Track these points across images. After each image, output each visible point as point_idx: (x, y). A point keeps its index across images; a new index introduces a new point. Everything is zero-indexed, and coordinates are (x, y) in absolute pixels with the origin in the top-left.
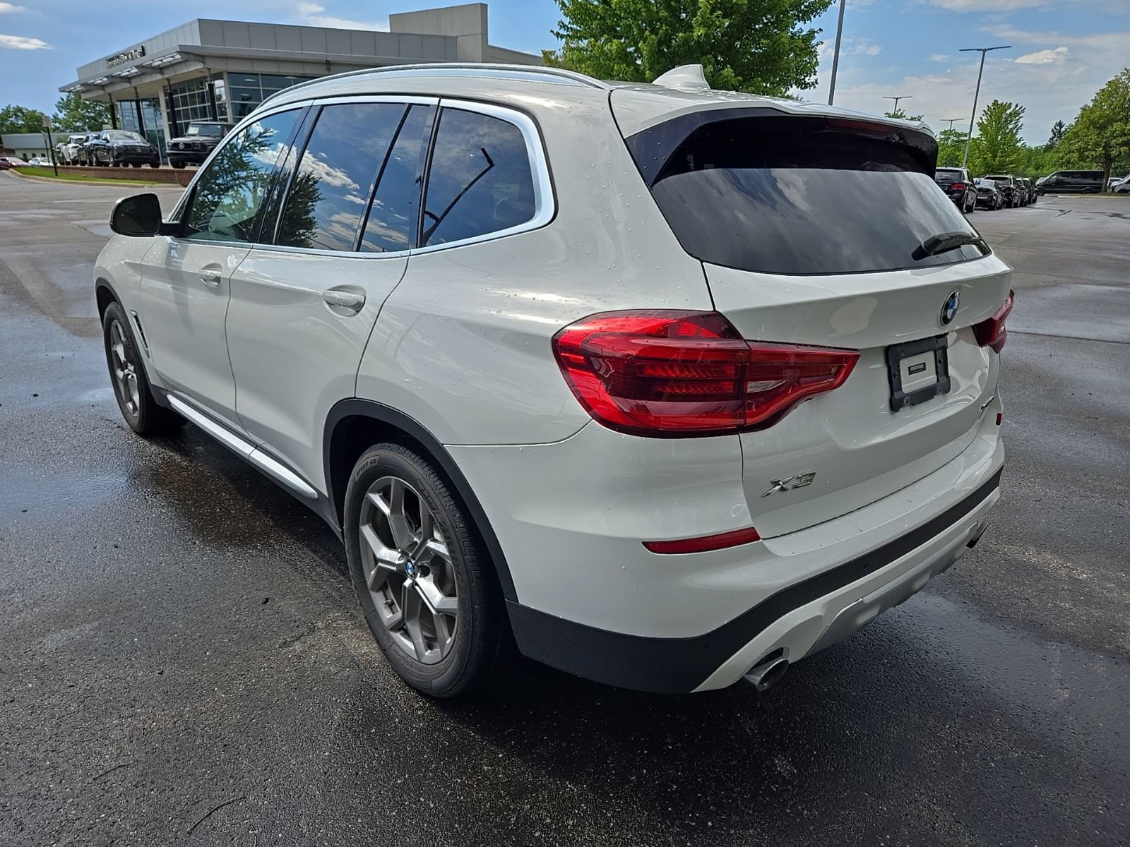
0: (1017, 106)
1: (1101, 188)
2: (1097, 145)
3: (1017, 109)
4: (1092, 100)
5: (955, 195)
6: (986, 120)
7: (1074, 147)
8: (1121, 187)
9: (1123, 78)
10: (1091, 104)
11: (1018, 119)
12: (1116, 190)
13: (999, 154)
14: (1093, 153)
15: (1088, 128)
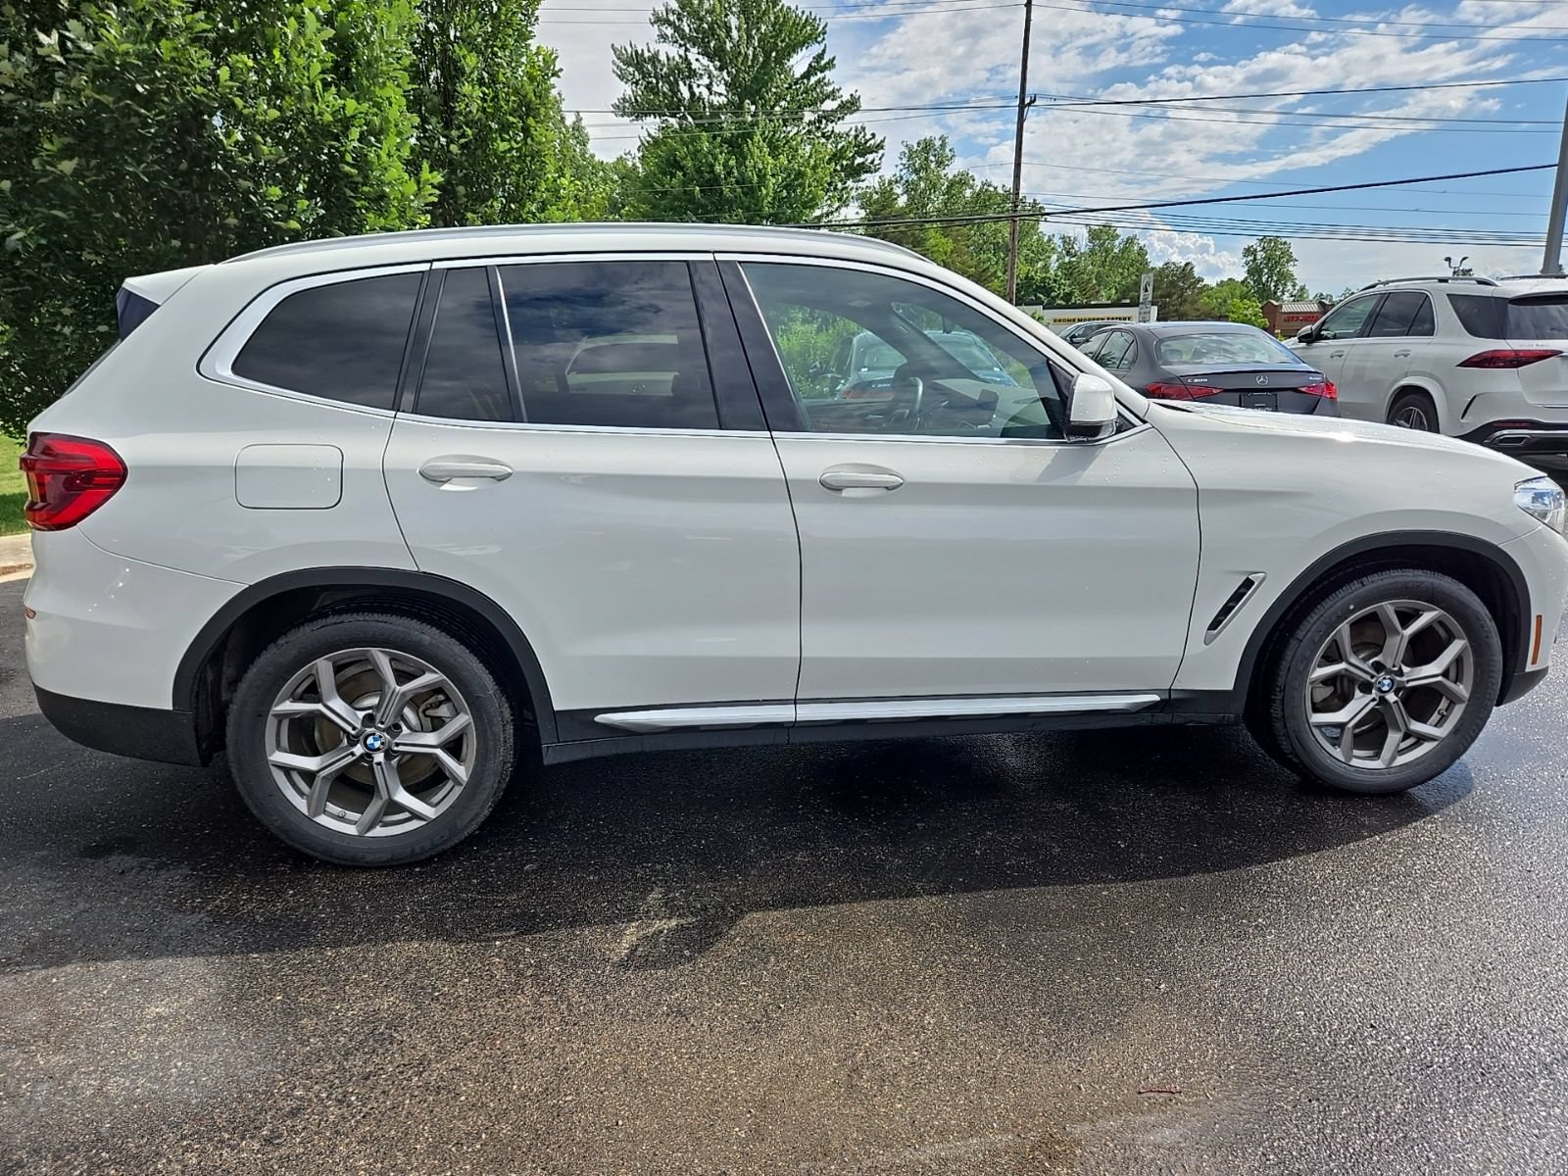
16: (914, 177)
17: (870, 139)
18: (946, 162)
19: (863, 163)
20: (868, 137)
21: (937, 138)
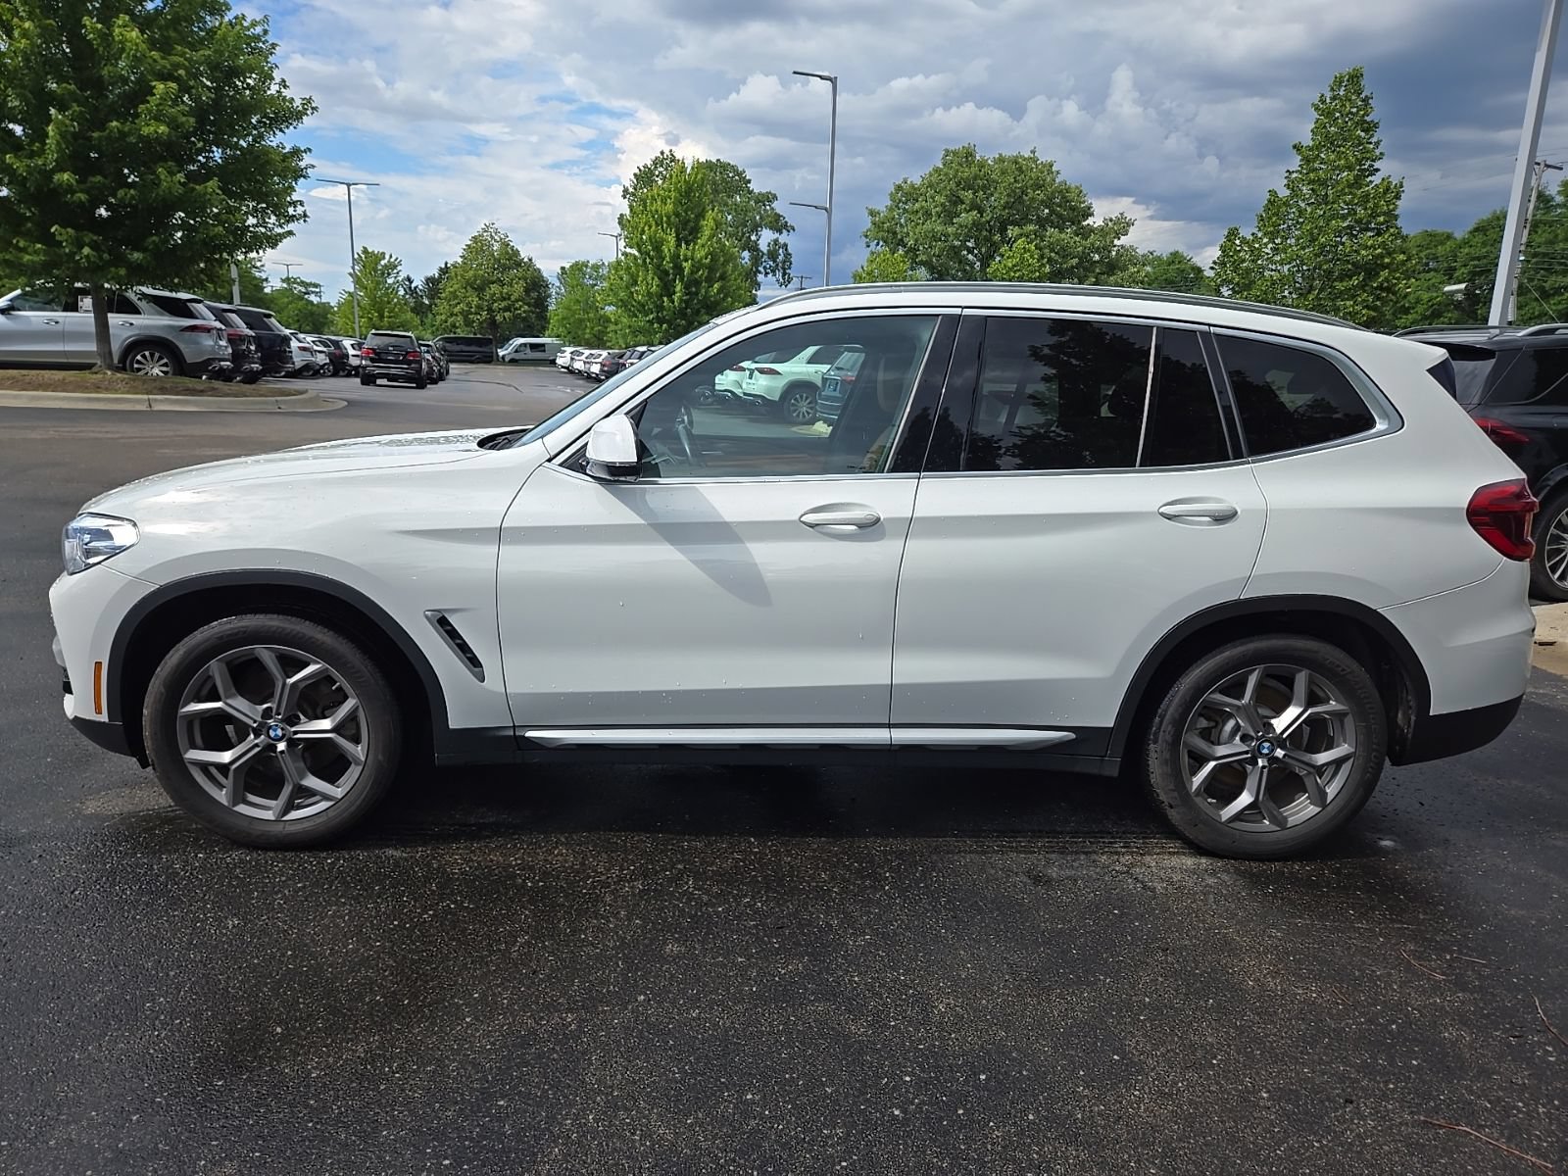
0: (391, 257)
1: (492, 357)
2: (479, 307)
3: (392, 260)
4: (461, 257)
5: (413, 366)
6: (360, 271)
7: (456, 310)
8: (510, 357)
9: (485, 234)
10: (460, 260)
11: (398, 273)
12: (507, 360)
13: (386, 314)
14: (479, 317)
15: (465, 288)
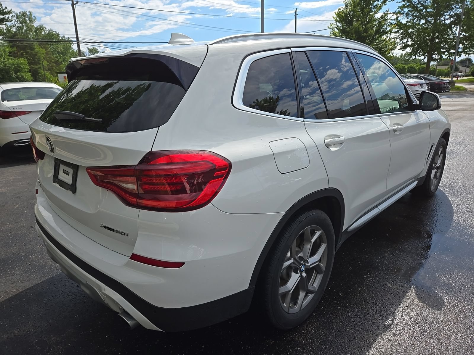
16: (20, 25)
17: (5, 9)
18: (34, 21)
19: (4, 18)
20: (4, 8)
21: (28, 11)
